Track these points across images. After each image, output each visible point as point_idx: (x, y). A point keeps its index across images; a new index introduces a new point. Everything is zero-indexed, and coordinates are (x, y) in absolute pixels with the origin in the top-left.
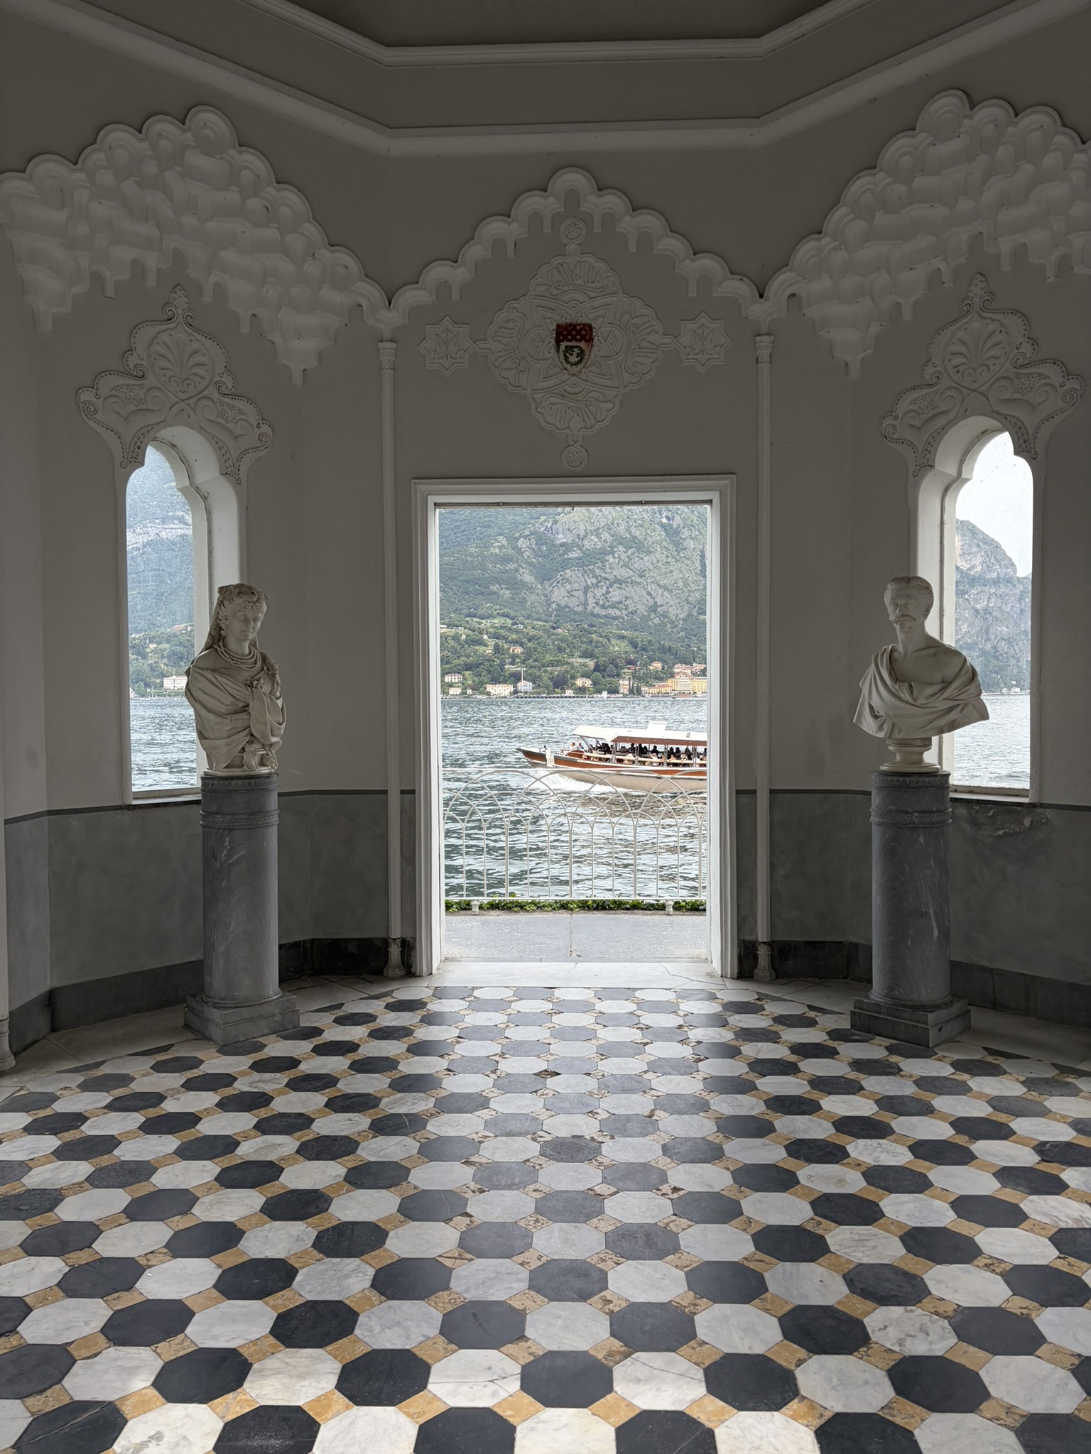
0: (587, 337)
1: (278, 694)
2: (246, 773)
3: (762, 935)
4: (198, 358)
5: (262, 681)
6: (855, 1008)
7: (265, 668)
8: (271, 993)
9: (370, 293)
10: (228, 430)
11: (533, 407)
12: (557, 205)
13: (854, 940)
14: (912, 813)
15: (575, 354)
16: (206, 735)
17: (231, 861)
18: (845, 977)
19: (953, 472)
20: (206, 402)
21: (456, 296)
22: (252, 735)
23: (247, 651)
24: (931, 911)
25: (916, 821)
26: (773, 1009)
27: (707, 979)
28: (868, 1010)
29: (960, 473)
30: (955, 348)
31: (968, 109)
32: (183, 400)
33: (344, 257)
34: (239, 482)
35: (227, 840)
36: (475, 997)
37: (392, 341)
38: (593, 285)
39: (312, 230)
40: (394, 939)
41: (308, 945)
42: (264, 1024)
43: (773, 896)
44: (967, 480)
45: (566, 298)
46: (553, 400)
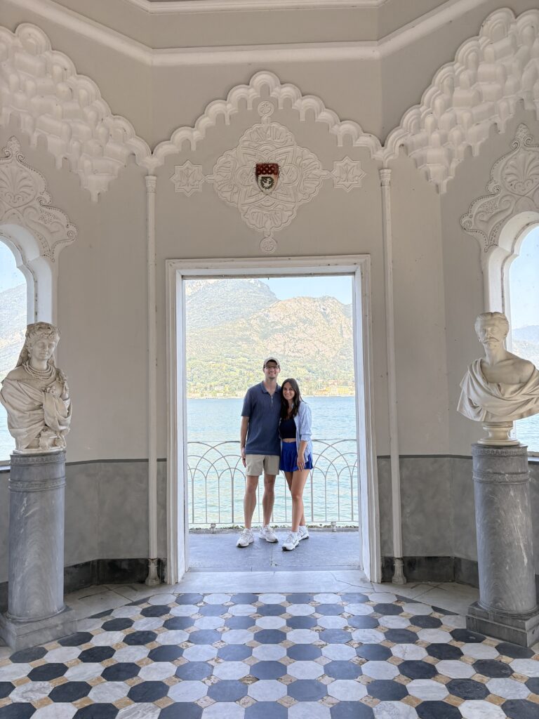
0: (275, 172)
1: (67, 396)
2: (41, 452)
3: (397, 553)
4: (25, 182)
5: (54, 388)
6: (469, 613)
7: (57, 379)
8: (56, 609)
9: (140, 146)
10: (46, 228)
11: (242, 214)
12: (255, 94)
13: (458, 555)
14: (504, 474)
15: (268, 182)
16: (13, 425)
17: (27, 515)
18: (453, 581)
19: (508, 249)
20: (30, 210)
21: (194, 148)
22: (46, 425)
23: (45, 367)
24: (522, 545)
25: (507, 480)
26: (410, 610)
27: (361, 584)
28: (478, 616)
29: (513, 251)
30: (507, 171)
31: (513, 18)
32: (14, 208)
33: (122, 123)
34: (53, 260)
35: (25, 499)
36: (205, 603)
37: (154, 175)
38: (279, 141)
39: (100, 105)
40: (153, 560)
41: (96, 564)
42: (49, 633)
43: (404, 526)
44: (517, 256)
45: (262, 148)
46: (254, 210)
